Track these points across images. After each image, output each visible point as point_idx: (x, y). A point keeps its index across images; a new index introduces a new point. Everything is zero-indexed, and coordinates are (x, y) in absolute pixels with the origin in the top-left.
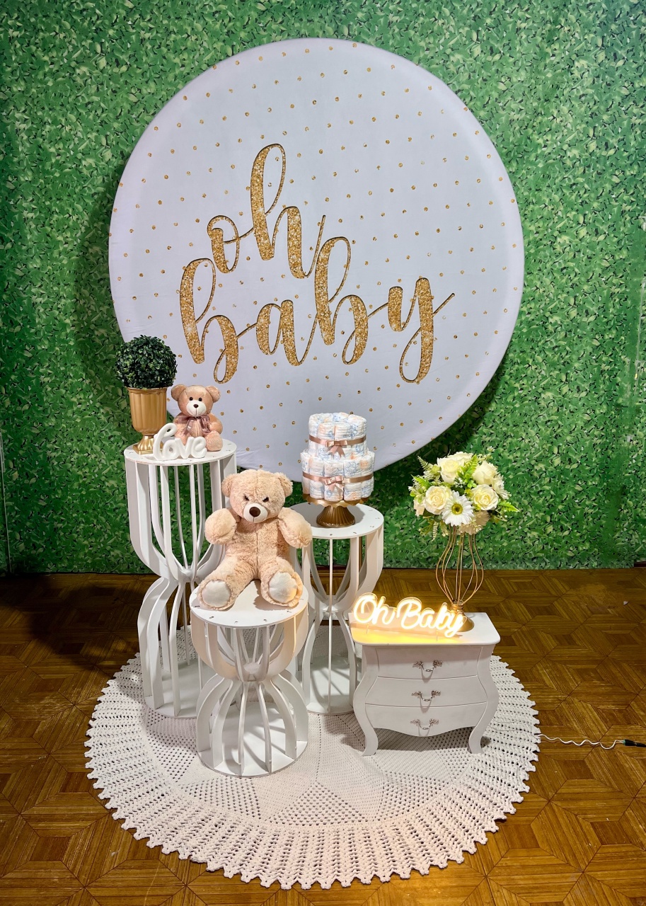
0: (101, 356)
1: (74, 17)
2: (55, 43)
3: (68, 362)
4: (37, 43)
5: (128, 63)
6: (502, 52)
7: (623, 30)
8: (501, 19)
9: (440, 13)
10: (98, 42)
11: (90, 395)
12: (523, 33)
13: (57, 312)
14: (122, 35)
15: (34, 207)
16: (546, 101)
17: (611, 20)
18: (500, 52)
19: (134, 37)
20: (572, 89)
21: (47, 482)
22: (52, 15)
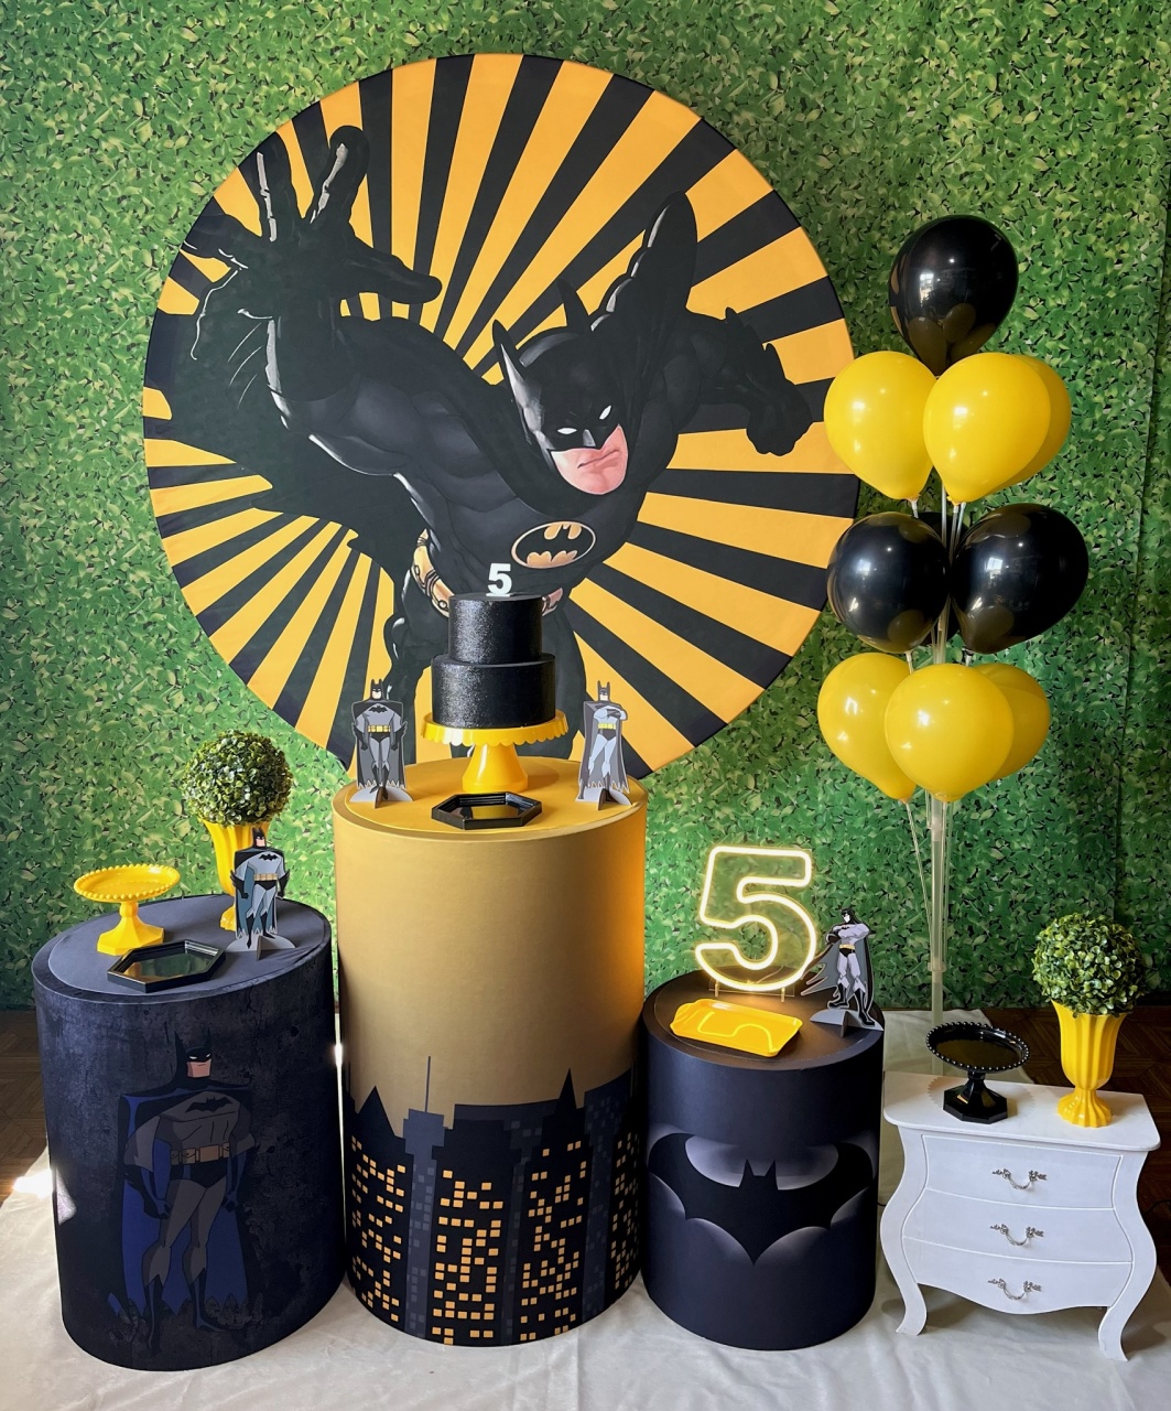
0: (139, 615)
1: (97, 55)
2: (65, 98)
3: (79, 628)
4: (34, 99)
5: (190, 132)
6: (822, 106)
7: (1033, 61)
8: (819, 51)
9: (714, 44)
10: (139, 98)
11: (118, 684)
12: (857, 72)
13: (63, 543)
14: (178, 85)
15: (28, 367)
16: (901, 185)
17: (1010, 45)
18: (819, 107)
19: (198, 89)
20: (947, 164)
21: (38, 838)
22: (61, 52)
